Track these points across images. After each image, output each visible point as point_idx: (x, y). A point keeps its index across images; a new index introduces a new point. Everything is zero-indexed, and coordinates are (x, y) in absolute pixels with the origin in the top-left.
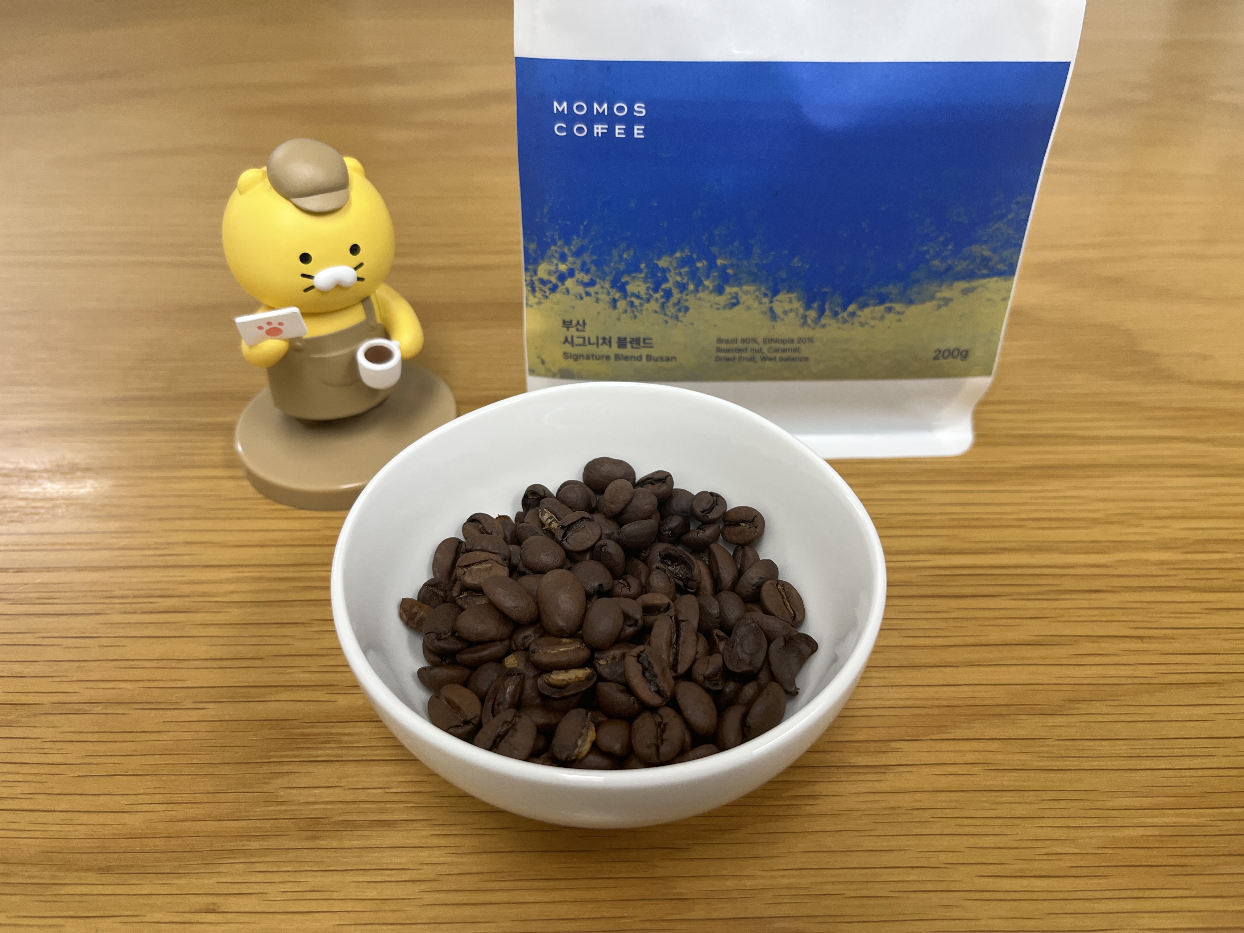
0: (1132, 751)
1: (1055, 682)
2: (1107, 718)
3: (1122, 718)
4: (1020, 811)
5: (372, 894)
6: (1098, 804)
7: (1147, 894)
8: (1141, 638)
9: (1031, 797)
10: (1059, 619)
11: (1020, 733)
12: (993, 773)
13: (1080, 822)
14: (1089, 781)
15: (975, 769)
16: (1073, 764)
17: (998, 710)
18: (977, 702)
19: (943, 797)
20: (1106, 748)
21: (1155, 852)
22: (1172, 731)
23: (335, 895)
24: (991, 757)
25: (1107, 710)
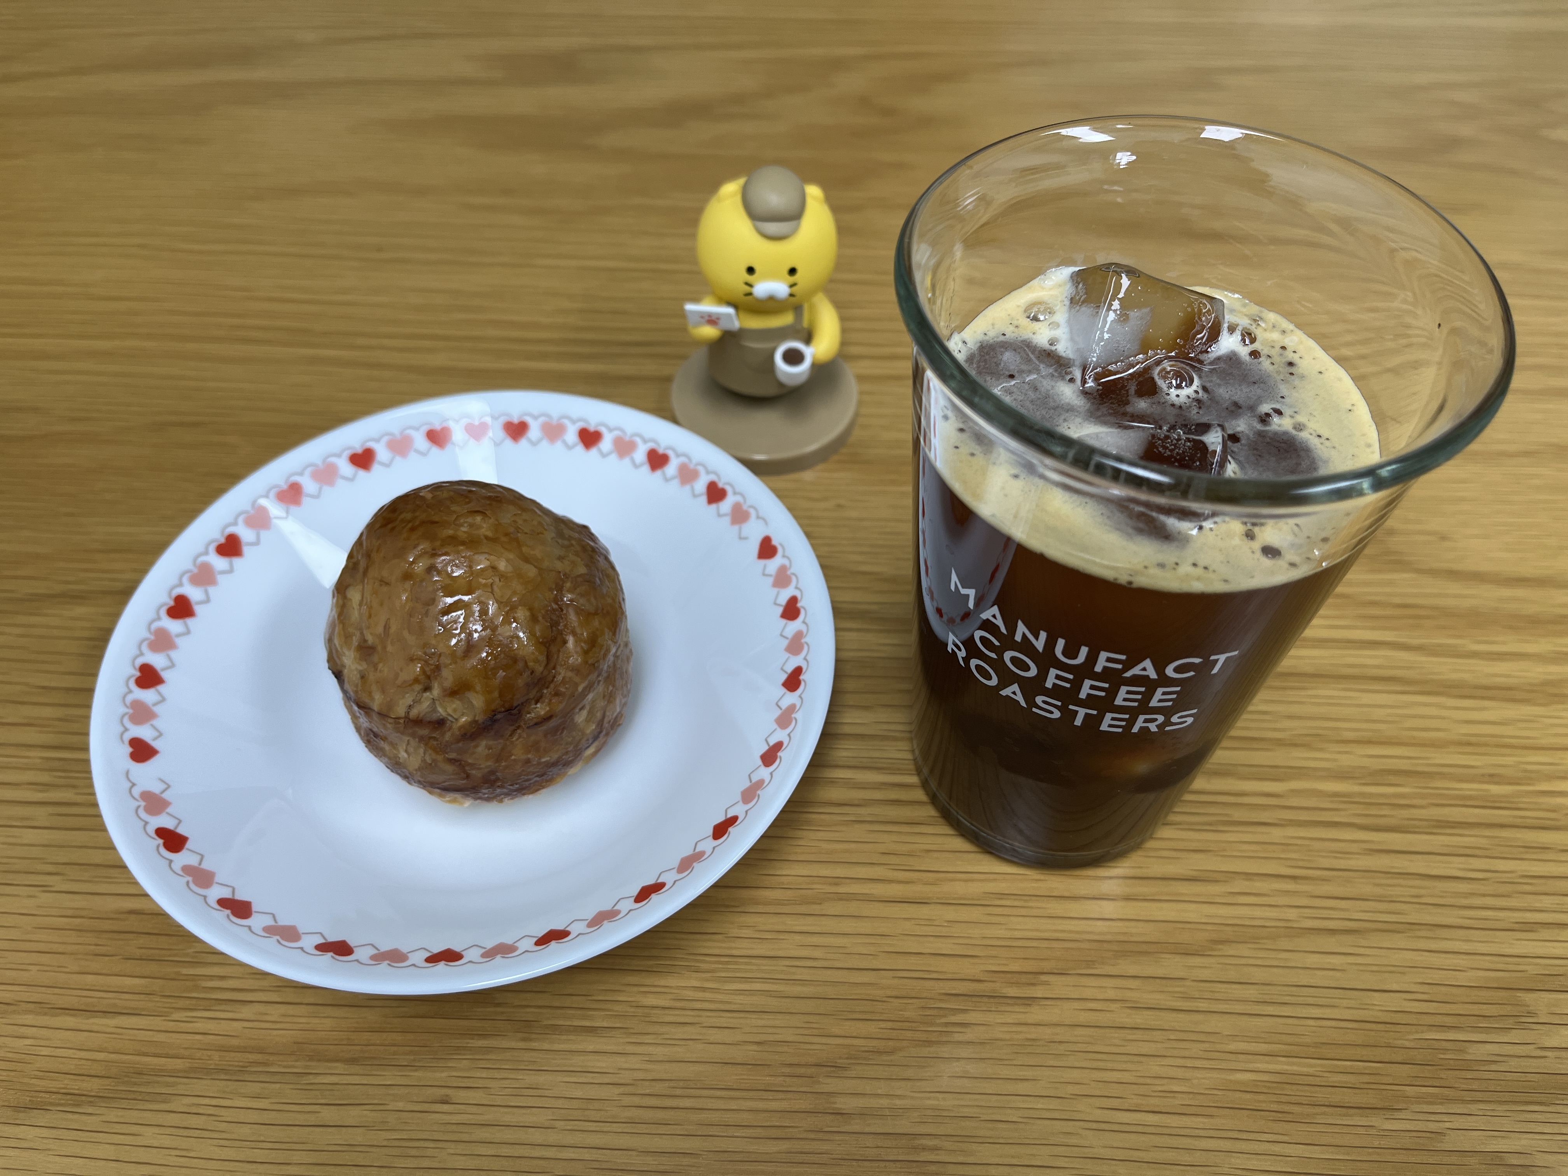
0: (1261, 996)
1: (1203, 921)
2: (1243, 961)
3: (1259, 962)
4: (1146, 1048)
6: (1219, 1047)
7: (1244, 1136)
8: (1294, 878)
9: (1158, 1035)
10: (1221, 853)
11: (1160, 972)
12: (1129, 1011)
13: (1198, 1063)
14: (1214, 1024)
15: (1113, 1006)
16: (1203, 1005)
17: (1144, 947)
18: (1126, 939)
19: (1080, 1031)
20: (1238, 991)
21: (1262, 1097)
22: (1304, 978)
24: (1129, 995)
25: (1246, 953)
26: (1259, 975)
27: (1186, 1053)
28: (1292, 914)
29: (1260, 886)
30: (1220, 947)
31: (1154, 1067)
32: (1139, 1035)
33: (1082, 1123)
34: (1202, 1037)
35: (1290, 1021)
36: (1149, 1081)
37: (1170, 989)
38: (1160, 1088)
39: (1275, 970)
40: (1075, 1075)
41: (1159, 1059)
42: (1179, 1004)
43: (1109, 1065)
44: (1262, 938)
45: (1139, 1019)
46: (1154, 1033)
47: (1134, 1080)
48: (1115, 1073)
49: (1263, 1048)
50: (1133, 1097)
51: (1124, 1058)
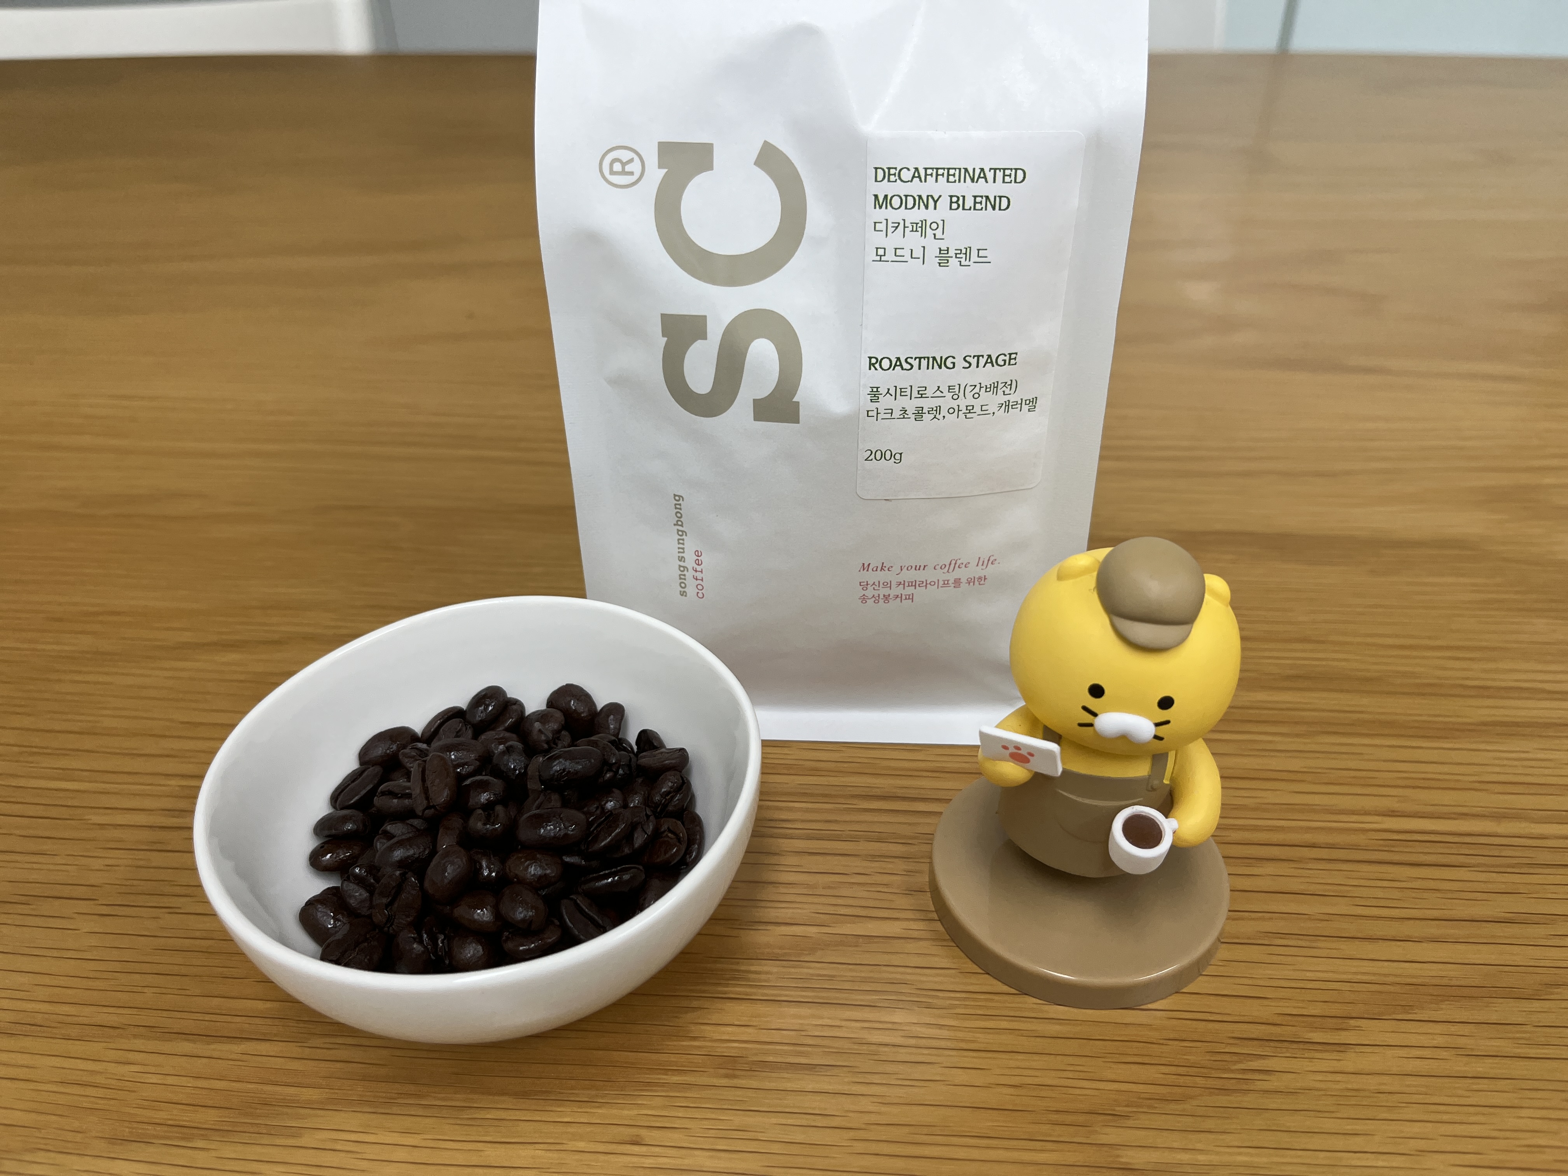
5: (800, 1138)
23: (760, 1136)
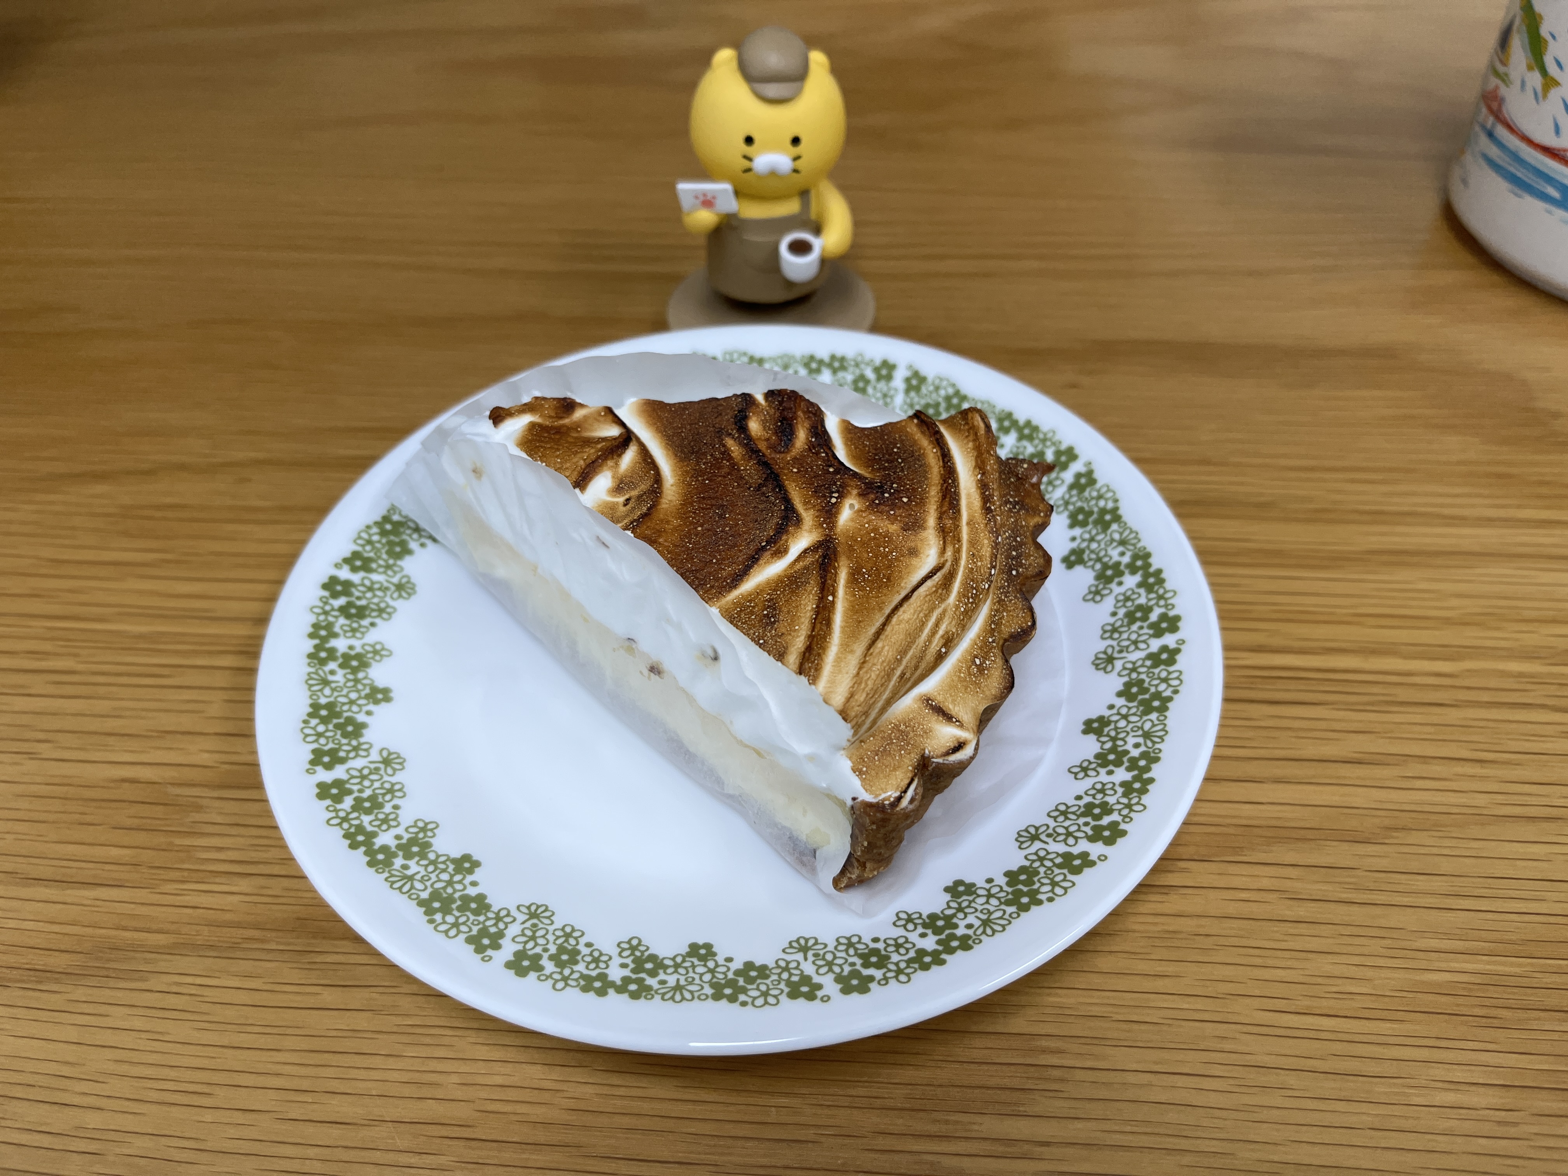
0: (1449, 888)
1: (1376, 806)
2: (1425, 850)
4: (1312, 944)
6: (1405, 944)
7: (1445, 1043)
8: (1481, 761)
9: (1325, 930)
10: (1389, 735)
11: (1325, 860)
12: (1289, 902)
13: (1381, 962)
14: (1396, 918)
15: (1268, 897)
17: (1302, 834)
18: (1279, 824)
19: (1229, 923)
20: (1421, 883)
24: (1286, 884)
25: (1430, 841)
26: (1445, 865)
27: (1365, 950)
28: (1481, 800)
29: (1437, 769)
30: (1395, 834)
31: (1325, 965)
32: (1303, 929)
33: (1239, 1026)
34: (1382, 933)
35: (1490, 916)
36: (1320, 980)
37: (1337, 880)
38: (1334, 989)
39: (1466, 860)
40: (1228, 972)
41: (1330, 956)
42: (1350, 896)
43: (1270, 962)
44: (1447, 826)
45: (1302, 911)
46: (1323, 927)
47: (1302, 979)
48: (1278, 971)
49: (1459, 945)
50: (1300, 998)
51: (1287, 954)
